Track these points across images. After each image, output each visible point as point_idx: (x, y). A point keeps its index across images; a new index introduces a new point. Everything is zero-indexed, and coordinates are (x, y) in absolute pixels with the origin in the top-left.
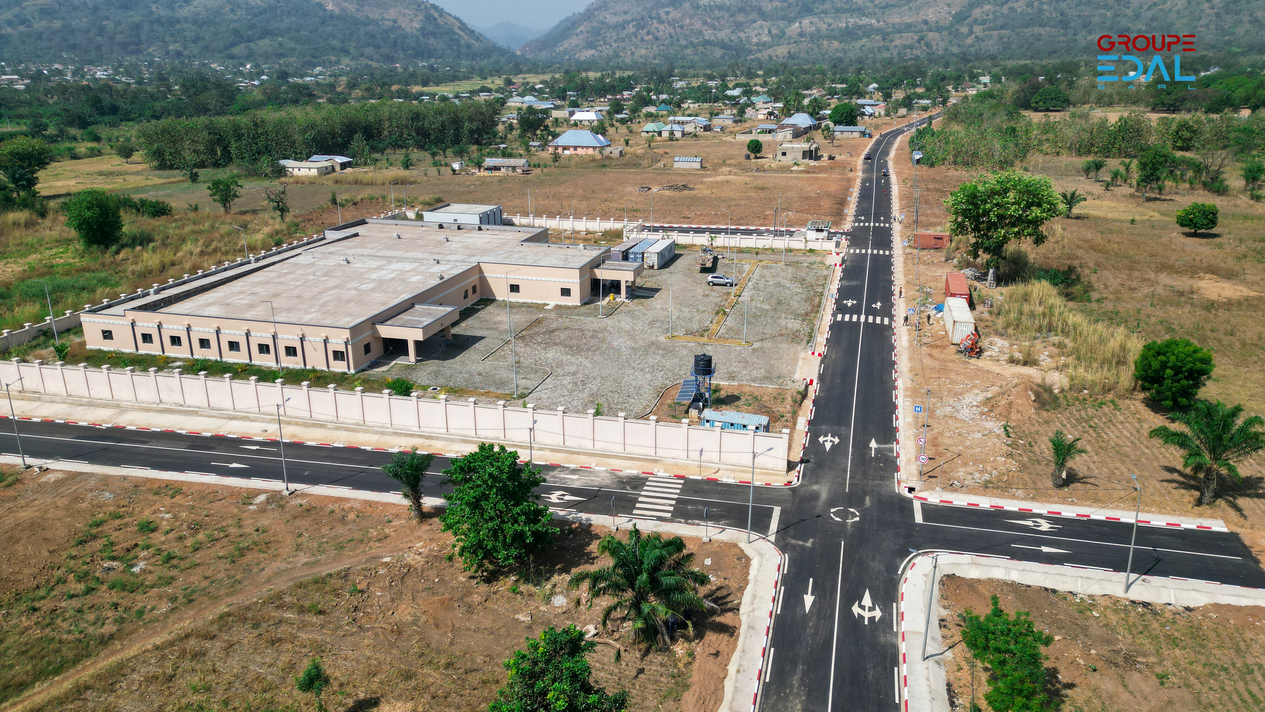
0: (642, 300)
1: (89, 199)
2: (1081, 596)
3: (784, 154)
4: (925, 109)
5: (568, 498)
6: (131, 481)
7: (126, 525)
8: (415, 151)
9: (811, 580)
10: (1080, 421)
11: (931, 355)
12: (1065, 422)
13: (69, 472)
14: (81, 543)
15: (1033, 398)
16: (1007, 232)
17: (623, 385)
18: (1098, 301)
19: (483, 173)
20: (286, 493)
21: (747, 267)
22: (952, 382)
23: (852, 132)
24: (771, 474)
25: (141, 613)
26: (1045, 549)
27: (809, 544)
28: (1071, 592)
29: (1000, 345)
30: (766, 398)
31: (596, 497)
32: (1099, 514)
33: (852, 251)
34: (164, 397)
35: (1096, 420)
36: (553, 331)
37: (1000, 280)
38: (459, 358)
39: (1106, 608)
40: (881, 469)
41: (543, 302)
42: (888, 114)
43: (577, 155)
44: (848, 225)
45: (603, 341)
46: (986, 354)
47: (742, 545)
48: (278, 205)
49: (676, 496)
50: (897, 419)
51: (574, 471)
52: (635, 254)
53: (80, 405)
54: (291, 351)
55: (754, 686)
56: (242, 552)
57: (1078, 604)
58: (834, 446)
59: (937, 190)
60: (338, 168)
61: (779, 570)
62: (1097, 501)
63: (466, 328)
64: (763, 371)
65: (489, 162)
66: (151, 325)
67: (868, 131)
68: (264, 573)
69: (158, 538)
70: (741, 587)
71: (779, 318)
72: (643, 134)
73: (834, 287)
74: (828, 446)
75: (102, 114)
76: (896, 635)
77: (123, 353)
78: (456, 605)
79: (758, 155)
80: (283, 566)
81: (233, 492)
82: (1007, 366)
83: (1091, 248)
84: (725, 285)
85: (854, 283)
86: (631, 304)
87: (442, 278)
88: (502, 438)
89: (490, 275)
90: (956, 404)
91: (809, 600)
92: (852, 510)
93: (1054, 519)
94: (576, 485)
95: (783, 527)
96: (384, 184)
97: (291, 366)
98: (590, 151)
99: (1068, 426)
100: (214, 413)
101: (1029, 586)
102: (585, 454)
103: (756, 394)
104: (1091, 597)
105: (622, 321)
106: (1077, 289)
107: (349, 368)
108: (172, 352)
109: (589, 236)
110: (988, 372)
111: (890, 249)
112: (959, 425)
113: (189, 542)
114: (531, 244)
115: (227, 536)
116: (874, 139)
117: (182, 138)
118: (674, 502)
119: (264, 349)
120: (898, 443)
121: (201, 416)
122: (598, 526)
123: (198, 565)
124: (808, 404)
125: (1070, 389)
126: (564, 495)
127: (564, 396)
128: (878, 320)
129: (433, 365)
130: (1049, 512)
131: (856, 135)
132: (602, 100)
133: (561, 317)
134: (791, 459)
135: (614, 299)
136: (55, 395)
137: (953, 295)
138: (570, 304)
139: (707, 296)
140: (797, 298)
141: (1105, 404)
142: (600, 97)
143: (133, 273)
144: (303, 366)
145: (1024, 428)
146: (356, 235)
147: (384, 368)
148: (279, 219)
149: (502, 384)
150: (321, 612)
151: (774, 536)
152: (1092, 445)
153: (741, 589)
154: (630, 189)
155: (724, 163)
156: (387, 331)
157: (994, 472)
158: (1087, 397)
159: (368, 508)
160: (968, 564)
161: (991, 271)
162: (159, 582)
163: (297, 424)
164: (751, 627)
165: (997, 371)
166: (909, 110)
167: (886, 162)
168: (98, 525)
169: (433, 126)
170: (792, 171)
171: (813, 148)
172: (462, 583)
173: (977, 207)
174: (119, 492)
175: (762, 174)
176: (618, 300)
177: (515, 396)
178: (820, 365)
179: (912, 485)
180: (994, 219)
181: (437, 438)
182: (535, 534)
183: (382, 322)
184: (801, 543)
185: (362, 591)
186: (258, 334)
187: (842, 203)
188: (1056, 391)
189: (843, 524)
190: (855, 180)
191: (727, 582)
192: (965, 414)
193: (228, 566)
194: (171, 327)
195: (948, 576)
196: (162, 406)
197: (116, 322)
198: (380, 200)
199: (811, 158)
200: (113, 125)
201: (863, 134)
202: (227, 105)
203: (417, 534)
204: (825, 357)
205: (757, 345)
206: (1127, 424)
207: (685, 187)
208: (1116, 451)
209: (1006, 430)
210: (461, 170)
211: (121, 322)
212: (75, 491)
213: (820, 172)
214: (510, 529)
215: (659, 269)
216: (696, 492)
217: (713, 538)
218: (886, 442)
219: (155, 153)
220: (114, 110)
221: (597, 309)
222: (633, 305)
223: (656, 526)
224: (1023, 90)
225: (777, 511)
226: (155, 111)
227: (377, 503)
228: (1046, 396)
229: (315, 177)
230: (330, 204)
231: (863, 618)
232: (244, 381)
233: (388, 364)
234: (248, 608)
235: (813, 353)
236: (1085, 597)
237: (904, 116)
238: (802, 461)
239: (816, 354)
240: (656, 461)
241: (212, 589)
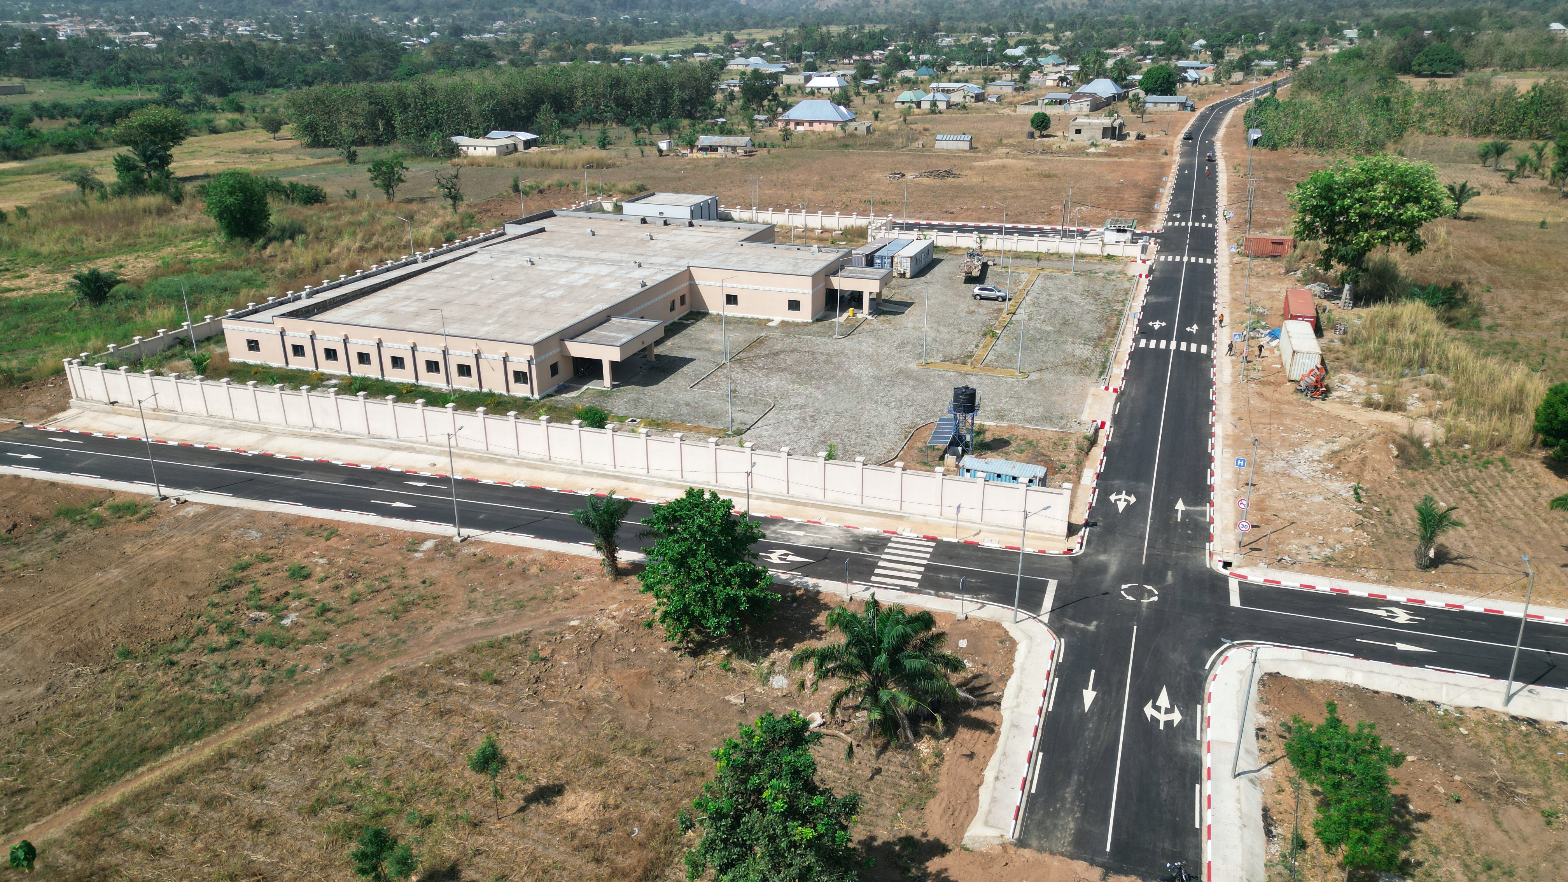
0: (890, 317)
1: (231, 182)
2: (1446, 707)
3: (1078, 132)
4: (1268, 73)
5: (792, 558)
6: (281, 519)
7: (276, 569)
8: (614, 126)
9: (1093, 671)
10: (1456, 484)
11: (1260, 395)
12: (1437, 485)
13: (211, 505)
14: (224, 588)
15: (1396, 453)
16: (1372, 237)
17: (862, 422)
18: (1490, 328)
19: (697, 155)
20: (457, 539)
21: (1025, 277)
22: (1287, 429)
23: (1169, 103)
24: (1046, 539)
25: (292, 672)
26: (1401, 646)
27: (1092, 627)
28: (1432, 702)
29: (1354, 383)
30: (1043, 443)
31: (825, 558)
32: (1475, 604)
33: (1162, 258)
34: (318, 421)
35: (1478, 484)
36: (776, 354)
37: (1359, 299)
38: (663, 384)
39: (1478, 723)
40: (1189, 537)
41: (766, 317)
42: (1217, 80)
43: (813, 132)
44: (1158, 225)
45: (839, 367)
46: (1335, 394)
47: (1006, 625)
48: (450, 192)
49: (925, 562)
50: (1212, 475)
51: (799, 527)
52: (883, 258)
53: (223, 427)
54: (464, 370)
55: (1016, 798)
56: (407, 607)
57: (1441, 718)
58: (1128, 507)
59: (1279, 180)
60: (521, 147)
61: (1052, 658)
62: (1473, 587)
63: (672, 347)
64: (1041, 409)
65: (704, 140)
66: (302, 335)
67: (1190, 103)
68: (431, 632)
69: (311, 586)
70: (1003, 676)
71: (1065, 342)
72: (898, 105)
73: (1137, 303)
74: (1121, 506)
75: (245, 78)
76: (1199, 744)
77: (271, 368)
78: (656, 680)
79: (1045, 133)
80: (453, 625)
81: (397, 536)
82: (1363, 411)
83: (1484, 259)
84: (996, 299)
85: (1163, 299)
86: (875, 321)
87: (644, 285)
88: (714, 482)
89: (702, 283)
90: (1291, 457)
91: (1089, 696)
92: (1149, 587)
93: (1414, 609)
94: (801, 543)
95: (1059, 605)
96: (575, 167)
97: (465, 388)
98: (830, 125)
99: (1441, 490)
100: (374, 441)
101: (1377, 692)
102: (814, 506)
103: (1030, 439)
104: (1458, 709)
105: (864, 343)
106: (1462, 312)
107: (532, 393)
108: (327, 367)
109: (825, 235)
110: (1336, 417)
111: (1213, 256)
112: (1293, 484)
113: (347, 593)
114: (753, 244)
115: (389, 587)
116: (1198, 113)
117: (338, 109)
118: (922, 569)
119: (432, 366)
120: (1212, 505)
121: (360, 444)
122: (827, 594)
123: (357, 619)
124: (1098, 453)
125: (1447, 442)
126: (787, 555)
127: (789, 434)
128: (1194, 348)
129: (631, 392)
130: (1409, 600)
131: (1174, 107)
132: (847, 61)
133: (788, 335)
134: (1073, 521)
135: (854, 315)
136: (193, 415)
137: (1294, 317)
138: (799, 320)
139: (972, 312)
140: (1089, 317)
141: (1492, 463)
142: (844, 58)
143: (282, 272)
144: (478, 389)
145: (1380, 491)
146: (542, 230)
147: (574, 394)
148: (450, 210)
149: (714, 417)
150: (496, 682)
151: (1048, 615)
152: (1472, 515)
153: (1004, 679)
154: (878, 175)
155: (1000, 143)
156: (578, 349)
157: (1338, 546)
158: (1469, 453)
159: (554, 561)
160: (1298, 661)
161: (1347, 287)
162: (312, 637)
163: (470, 458)
164: (1014, 726)
165: (1348, 417)
166: (1247, 74)
167: (1212, 143)
168: (243, 568)
169: (636, 95)
170: (1087, 154)
171: (1116, 124)
172: (663, 655)
173: (1332, 202)
174: (266, 530)
175: (1049, 157)
176: (859, 316)
177: (729, 432)
178: (1115, 404)
179: (1228, 559)
180: (1355, 218)
181: (636, 481)
182: (751, 600)
183: (572, 338)
184: (1082, 625)
185: (545, 659)
186: (426, 349)
187: (1152, 196)
188: (1427, 445)
189: (1137, 605)
190: (1169, 166)
191: (986, 669)
192: (1303, 470)
193: (390, 622)
194: (325, 337)
195: (1270, 674)
196: (315, 431)
197: (263, 330)
198: (571, 187)
199: (1113, 137)
200: (258, 92)
201: (1183, 106)
202: (391, 69)
203: (610, 594)
204: (1122, 393)
205: (1034, 376)
206: (1520, 491)
207: (949, 173)
208: (1503, 525)
209: (1357, 493)
210: (669, 150)
211: (268, 331)
212: (219, 526)
213: (1125, 155)
214: (721, 593)
215: (912, 277)
216: (951, 558)
217: (970, 615)
218: (1197, 504)
219: (307, 127)
220: (259, 74)
221: (832, 326)
222: (877, 322)
223: (899, 597)
224: (1401, 48)
225: (1052, 585)
226: (306, 75)
227: (564, 555)
228: (1413, 451)
229: (493, 158)
230: (511, 191)
231: (1158, 721)
232: (410, 405)
233: (579, 389)
234: (413, 673)
235: (1107, 389)
236: (1451, 709)
237: (1239, 83)
238: (1087, 524)
239: (1111, 389)
240: (901, 518)
241: (371, 649)
